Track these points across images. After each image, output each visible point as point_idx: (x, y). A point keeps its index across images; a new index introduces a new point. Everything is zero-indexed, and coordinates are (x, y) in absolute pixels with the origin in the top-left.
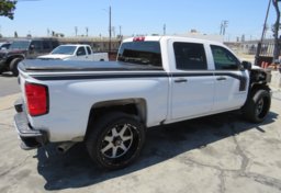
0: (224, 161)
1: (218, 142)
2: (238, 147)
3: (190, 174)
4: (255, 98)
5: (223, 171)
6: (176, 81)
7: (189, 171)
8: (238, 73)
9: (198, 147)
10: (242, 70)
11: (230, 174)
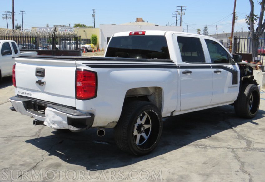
0: (231, 143)
1: (221, 133)
2: (239, 135)
3: (207, 153)
4: (246, 92)
5: (233, 149)
6: (184, 73)
7: (205, 151)
8: (230, 66)
9: (205, 137)
10: (233, 64)
11: (240, 150)
